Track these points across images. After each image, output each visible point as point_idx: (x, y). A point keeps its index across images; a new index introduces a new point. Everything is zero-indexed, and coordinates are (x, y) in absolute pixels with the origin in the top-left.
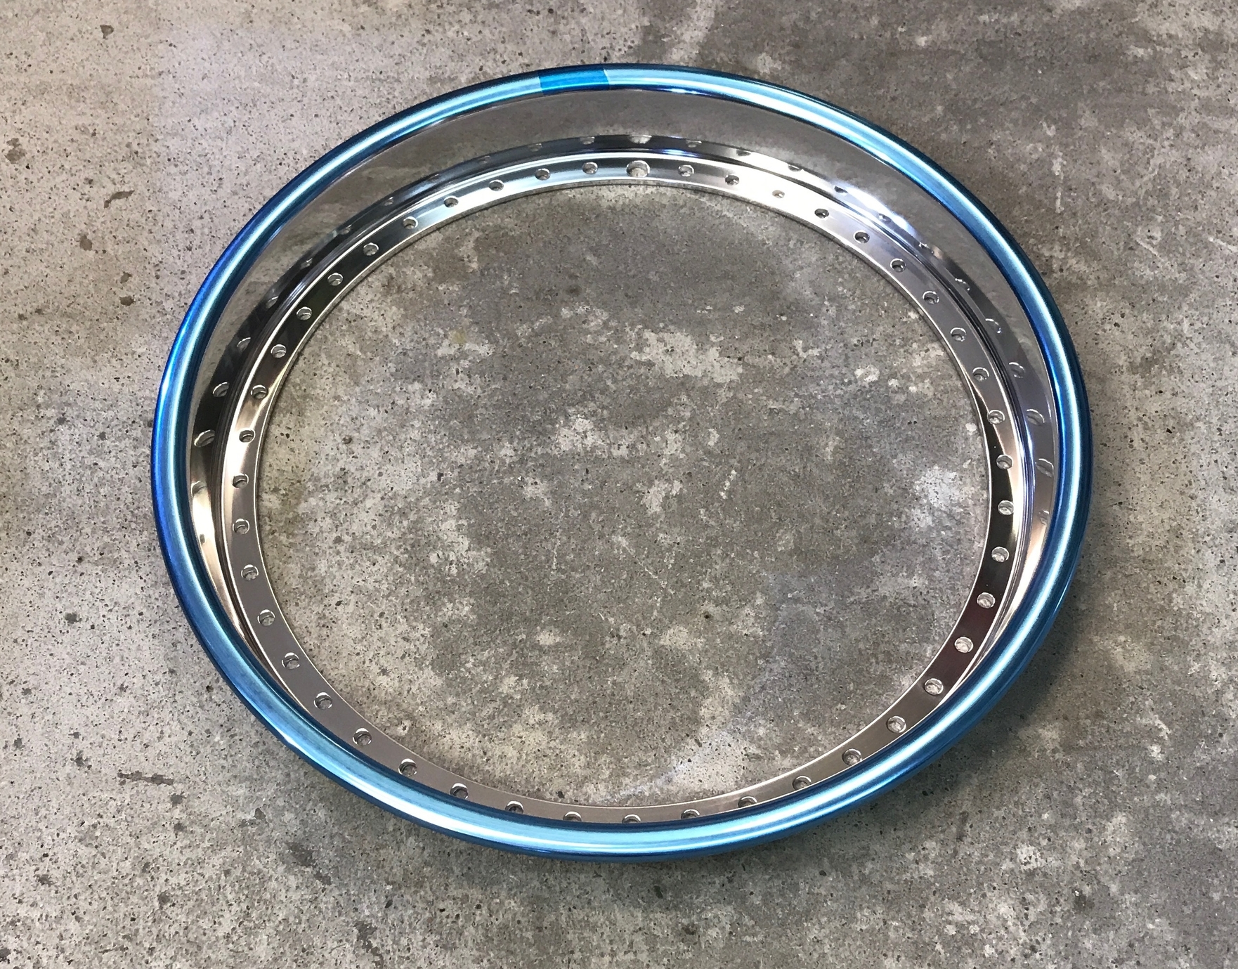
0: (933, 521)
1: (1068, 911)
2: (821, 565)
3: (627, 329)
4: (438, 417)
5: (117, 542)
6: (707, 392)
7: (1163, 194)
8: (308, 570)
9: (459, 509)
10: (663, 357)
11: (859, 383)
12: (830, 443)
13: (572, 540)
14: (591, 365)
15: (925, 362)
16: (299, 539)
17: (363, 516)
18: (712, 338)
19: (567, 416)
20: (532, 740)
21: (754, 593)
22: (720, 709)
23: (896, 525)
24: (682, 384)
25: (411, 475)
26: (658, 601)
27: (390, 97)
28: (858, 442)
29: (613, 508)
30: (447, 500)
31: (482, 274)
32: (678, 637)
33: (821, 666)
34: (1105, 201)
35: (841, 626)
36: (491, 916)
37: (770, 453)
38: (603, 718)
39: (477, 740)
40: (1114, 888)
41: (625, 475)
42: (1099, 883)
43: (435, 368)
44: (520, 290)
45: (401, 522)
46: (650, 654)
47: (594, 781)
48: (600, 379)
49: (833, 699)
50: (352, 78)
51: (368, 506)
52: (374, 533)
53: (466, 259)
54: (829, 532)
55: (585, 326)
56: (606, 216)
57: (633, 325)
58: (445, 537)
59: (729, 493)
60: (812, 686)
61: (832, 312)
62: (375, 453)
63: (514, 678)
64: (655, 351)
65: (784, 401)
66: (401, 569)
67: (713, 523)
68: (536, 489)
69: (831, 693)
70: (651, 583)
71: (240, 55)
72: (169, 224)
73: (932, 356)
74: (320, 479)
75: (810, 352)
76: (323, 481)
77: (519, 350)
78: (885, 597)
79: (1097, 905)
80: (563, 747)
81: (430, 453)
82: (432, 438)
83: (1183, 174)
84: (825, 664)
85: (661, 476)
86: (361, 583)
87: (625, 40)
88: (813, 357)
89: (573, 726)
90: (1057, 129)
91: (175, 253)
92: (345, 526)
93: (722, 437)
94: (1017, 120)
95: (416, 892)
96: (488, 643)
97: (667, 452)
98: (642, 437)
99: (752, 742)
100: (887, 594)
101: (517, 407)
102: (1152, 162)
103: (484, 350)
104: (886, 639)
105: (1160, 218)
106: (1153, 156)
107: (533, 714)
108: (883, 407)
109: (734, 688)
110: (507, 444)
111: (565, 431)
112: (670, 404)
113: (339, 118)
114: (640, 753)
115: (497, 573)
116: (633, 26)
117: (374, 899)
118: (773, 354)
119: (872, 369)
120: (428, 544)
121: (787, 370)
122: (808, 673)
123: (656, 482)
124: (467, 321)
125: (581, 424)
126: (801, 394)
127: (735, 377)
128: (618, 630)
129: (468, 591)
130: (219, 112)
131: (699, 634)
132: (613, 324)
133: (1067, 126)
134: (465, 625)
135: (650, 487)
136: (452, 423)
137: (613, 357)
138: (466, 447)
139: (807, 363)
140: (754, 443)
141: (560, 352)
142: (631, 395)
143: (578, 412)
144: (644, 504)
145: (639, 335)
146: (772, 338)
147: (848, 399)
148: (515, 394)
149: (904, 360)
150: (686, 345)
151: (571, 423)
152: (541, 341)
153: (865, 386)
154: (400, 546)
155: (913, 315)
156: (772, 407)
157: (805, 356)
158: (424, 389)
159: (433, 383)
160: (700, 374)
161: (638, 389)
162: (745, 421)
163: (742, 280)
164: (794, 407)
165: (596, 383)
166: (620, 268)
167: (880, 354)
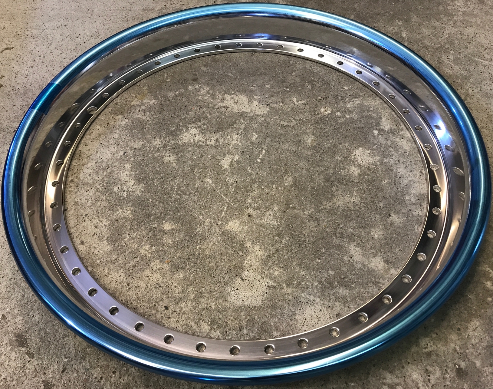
0: (361, 172)
1: (453, 377)
2: (306, 192)
3: (218, 94)
6: (253, 118)
7: (452, 43)
10: (233, 105)
11: (323, 114)
12: (310, 139)
13: (185, 181)
14: (200, 108)
15: (352, 106)
18: (256, 97)
19: (187, 128)
20: (154, 278)
21: (273, 204)
22: (254, 262)
23: (343, 173)
24: (241, 115)
26: (225, 208)
27: (126, 16)
28: (323, 138)
29: (206, 167)
30: (126, 163)
32: (234, 226)
33: (307, 240)
34: (426, 46)
35: (317, 220)
36: (120, 378)
37: (281, 143)
38: (192, 267)
39: (125, 278)
40: (478, 363)
41: (213, 152)
42: (469, 360)
44: (171, 80)
46: (220, 233)
47: (185, 301)
48: (204, 113)
49: (314, 257)
50: (112, 10)
51: (89, 166)
52: (89, 178)
54: (310, 177)
55: (199, 93)
57: (220, 92)
59: (262, 160)
60: (303, 250)
61: (309, 87)
63: (148, 246)
64: (229, 103)
65: (288, 121)
67: (254, 173)
68: (170, 158)
69: (313, 254)
70: (222, 200)
72: (26, 59)
73: (355, 103)
75: (300, 102)
77: (168, 102)
78: (339, 206)
79: (470, 374)
80: (170, 282)
81: (122, 144)
82: (123, 137)
83: (460, 36)
84: (310, 239)
85: (230, 152)
88: (301, 104)
89: (177, 271)
90: (403, 22)
91: (25, 68)
92: (76, 175)
93: (259, 136)
94: (385, 19)
95: (80, 363)
96: (137, 229)
97: (233, 143)
98: (221, 136)
99: (271, 279)
100: (340, 205)
101: (165, 124)
102: (445, 32)
103: (152, 102)
104: (341, 226)
105: (452, 52)
106: (445, 30)
107: (156, 264)
108: (334, 124)
109: (262, 251)
110: (158, 139)
111: (186, 134)
112: (235, 123)
113: (104, 23)
114: (211, 285)
115: (147, 196)
117: (56, 367)
118: (283, 103)
119: (329, 109)
120: (114, 182)
121: (289, 110)
122: (300, 244)
123: (227, 155)
124: (146, 92)
125: (194, 131)
126: (296, 118)
127: (266, 112)
128: (204, 222)
129: (131, 203)
130: (56, 21)
131: (245, 223)
132: (211, 92)
133: (407, 21)
134: (127, 220)
135: (224, 158)
136: (134, 131)
137: (210, 105)
138: (139, 141)
139: (298, 107)
140: (274, 139)
141: (186, 103)
142: (218, 120)
143: (193, 126)
144: (221, 165)
145: (223, 96)
146: (282, 97)
147: (318, 121)
148: (164, 119)
149: (343, 105)
150: (244, 100)
151: (189, 131)
152: (178, 99)
153: (325, 116)
154: (101, 183)
155: (346, 88)
156: (282, 124)
157: (297, 104)
158: (123, 118)
159: (127, 115)
160: (250, 111)
161: (221, 118)
162: (270, 130)
163: (269, 75)
164: (292, 125)
165: (202, 115)
166: (216, 71)
167: (331, 103)
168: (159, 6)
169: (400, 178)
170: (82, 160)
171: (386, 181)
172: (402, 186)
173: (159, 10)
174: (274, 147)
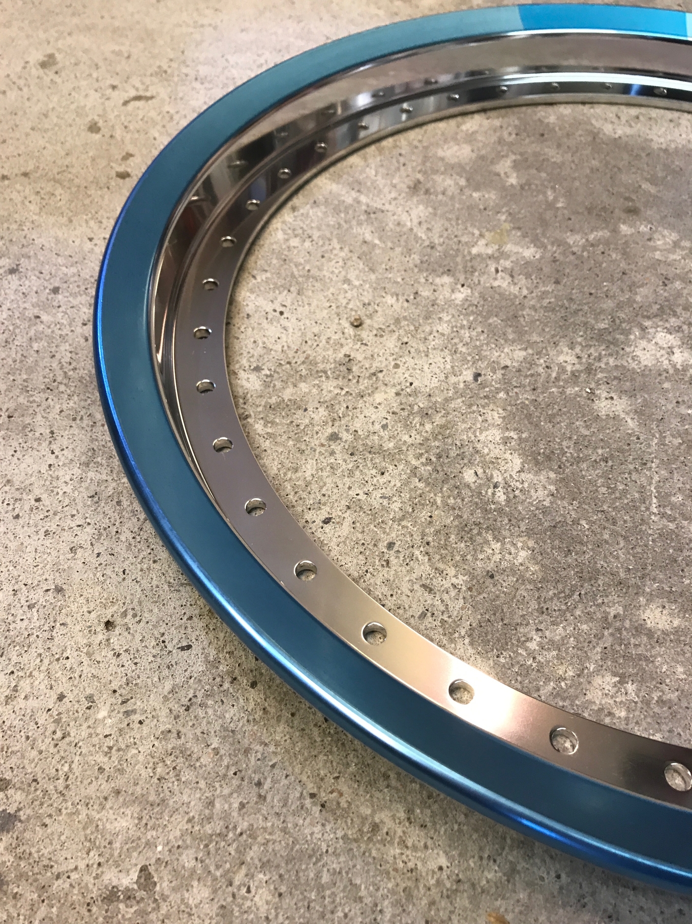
4: (473, 313)
5: (35, 405)
9: (504, 418)
17: (370, 411)
25: (438, 371)
43: (469, 264)
45: (422, 424)
58: (486, 451)
62: (391, 343)
66: (421, 485)
76: (321, 366)
86: (362, 497)
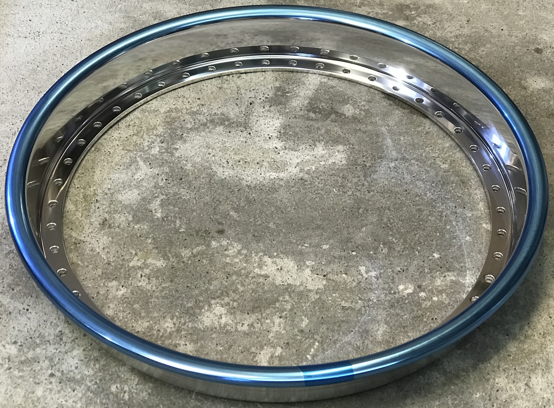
3: (253, 255)
6: (302, 295)
8: (30, 393)
10: (275, 273)
11: (401, 293)
12: (380, 329)
14: (228, 275)
15: (443, 283)
16: (26, 373)
18: (308, 263)
19: (210, 305)
24: (287, 289)
28: (399, 329)
31: (163, 220)
37: (341, 333)
44: (186, 229)
48: (233, 283)
51: (74, 354)
52: (76, 371)
53: (154, 211)
55: (226, 252)
56: (244, 190)
57: (257, 253)
59: (313, 356)
61: (385, 251)
64: (270, 270)
65: (352, 302)
71: (26, 92)
73: (448, 280)
74: (45, 337)
75: (370, 274)
77: (182, 265)
85: (269, 343)
87: (264, 94)
88: (371, 277)
92: (57, 367)
93: (311, 322)
97: (274, 329)
98: (258, 319)
101: (178, 298)
103: (160, 263)
108: (416, 309)
110: (169, 320)
111: (208, 314)
112: (278, 301)
115: (155, 400)
116: (270, 87)
118: (346, 274)
119: (410, 286)
120: (111, 379)
121: (354, 284)
123: (265, 347)
124: (151, 246)
125: (219, 310)
126: (363, 298)
127: (321, 287)
132: (244, 252)
135: (261, 350)
136: (135, 306)
137: (243, 271)
138: (142, 321)
139: (368, 280)
140: (331, 327)
141: (208, 267)
142: (253, 295)
143: (217, 303)
144: (257, 361)
145: (260, 259)
146: (346, 265)
147: (393, 303)
148: (177, 290)
149: (430, 282)
150: (290, 266)
151: (212, 309)
152: (197, 260)
153: (404, 296)
154: (92, 380)
155: (436, 255)
156: (344, 305)
157: (367, 276)
158: (119, 286)
159: (125, 282)
160: (298, 284)
161: (257, 291)
162: (326, 313)
163: (329, 230)
164: (358, 306)
165: (230, 286)
166: (251, 220)
167: (415, 277)
168: (167, 106)
169: (498, 391)
170: (65, 345)
171: (478, 395)
172: (499, 402)
173: (166, 113)
174: (331, 338)
